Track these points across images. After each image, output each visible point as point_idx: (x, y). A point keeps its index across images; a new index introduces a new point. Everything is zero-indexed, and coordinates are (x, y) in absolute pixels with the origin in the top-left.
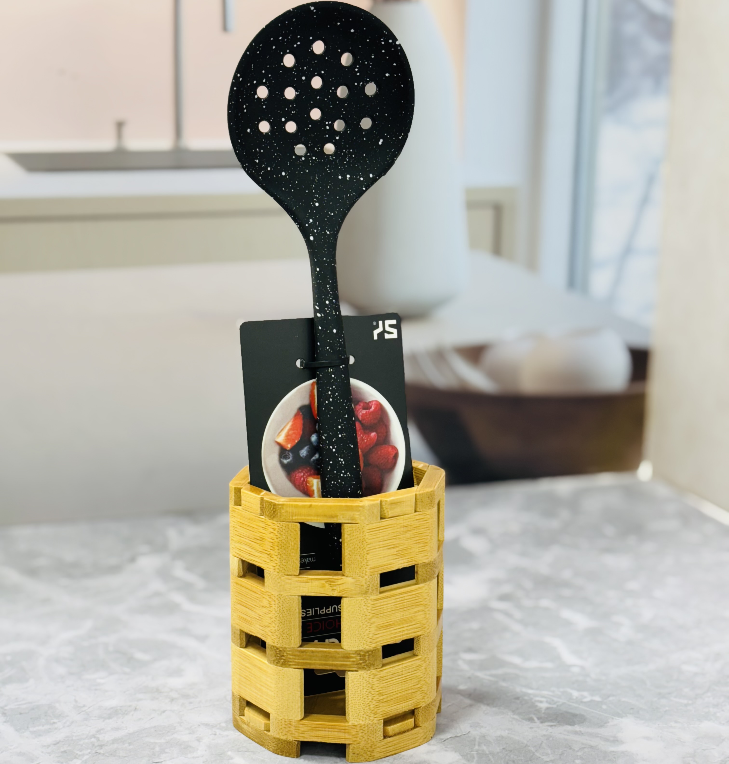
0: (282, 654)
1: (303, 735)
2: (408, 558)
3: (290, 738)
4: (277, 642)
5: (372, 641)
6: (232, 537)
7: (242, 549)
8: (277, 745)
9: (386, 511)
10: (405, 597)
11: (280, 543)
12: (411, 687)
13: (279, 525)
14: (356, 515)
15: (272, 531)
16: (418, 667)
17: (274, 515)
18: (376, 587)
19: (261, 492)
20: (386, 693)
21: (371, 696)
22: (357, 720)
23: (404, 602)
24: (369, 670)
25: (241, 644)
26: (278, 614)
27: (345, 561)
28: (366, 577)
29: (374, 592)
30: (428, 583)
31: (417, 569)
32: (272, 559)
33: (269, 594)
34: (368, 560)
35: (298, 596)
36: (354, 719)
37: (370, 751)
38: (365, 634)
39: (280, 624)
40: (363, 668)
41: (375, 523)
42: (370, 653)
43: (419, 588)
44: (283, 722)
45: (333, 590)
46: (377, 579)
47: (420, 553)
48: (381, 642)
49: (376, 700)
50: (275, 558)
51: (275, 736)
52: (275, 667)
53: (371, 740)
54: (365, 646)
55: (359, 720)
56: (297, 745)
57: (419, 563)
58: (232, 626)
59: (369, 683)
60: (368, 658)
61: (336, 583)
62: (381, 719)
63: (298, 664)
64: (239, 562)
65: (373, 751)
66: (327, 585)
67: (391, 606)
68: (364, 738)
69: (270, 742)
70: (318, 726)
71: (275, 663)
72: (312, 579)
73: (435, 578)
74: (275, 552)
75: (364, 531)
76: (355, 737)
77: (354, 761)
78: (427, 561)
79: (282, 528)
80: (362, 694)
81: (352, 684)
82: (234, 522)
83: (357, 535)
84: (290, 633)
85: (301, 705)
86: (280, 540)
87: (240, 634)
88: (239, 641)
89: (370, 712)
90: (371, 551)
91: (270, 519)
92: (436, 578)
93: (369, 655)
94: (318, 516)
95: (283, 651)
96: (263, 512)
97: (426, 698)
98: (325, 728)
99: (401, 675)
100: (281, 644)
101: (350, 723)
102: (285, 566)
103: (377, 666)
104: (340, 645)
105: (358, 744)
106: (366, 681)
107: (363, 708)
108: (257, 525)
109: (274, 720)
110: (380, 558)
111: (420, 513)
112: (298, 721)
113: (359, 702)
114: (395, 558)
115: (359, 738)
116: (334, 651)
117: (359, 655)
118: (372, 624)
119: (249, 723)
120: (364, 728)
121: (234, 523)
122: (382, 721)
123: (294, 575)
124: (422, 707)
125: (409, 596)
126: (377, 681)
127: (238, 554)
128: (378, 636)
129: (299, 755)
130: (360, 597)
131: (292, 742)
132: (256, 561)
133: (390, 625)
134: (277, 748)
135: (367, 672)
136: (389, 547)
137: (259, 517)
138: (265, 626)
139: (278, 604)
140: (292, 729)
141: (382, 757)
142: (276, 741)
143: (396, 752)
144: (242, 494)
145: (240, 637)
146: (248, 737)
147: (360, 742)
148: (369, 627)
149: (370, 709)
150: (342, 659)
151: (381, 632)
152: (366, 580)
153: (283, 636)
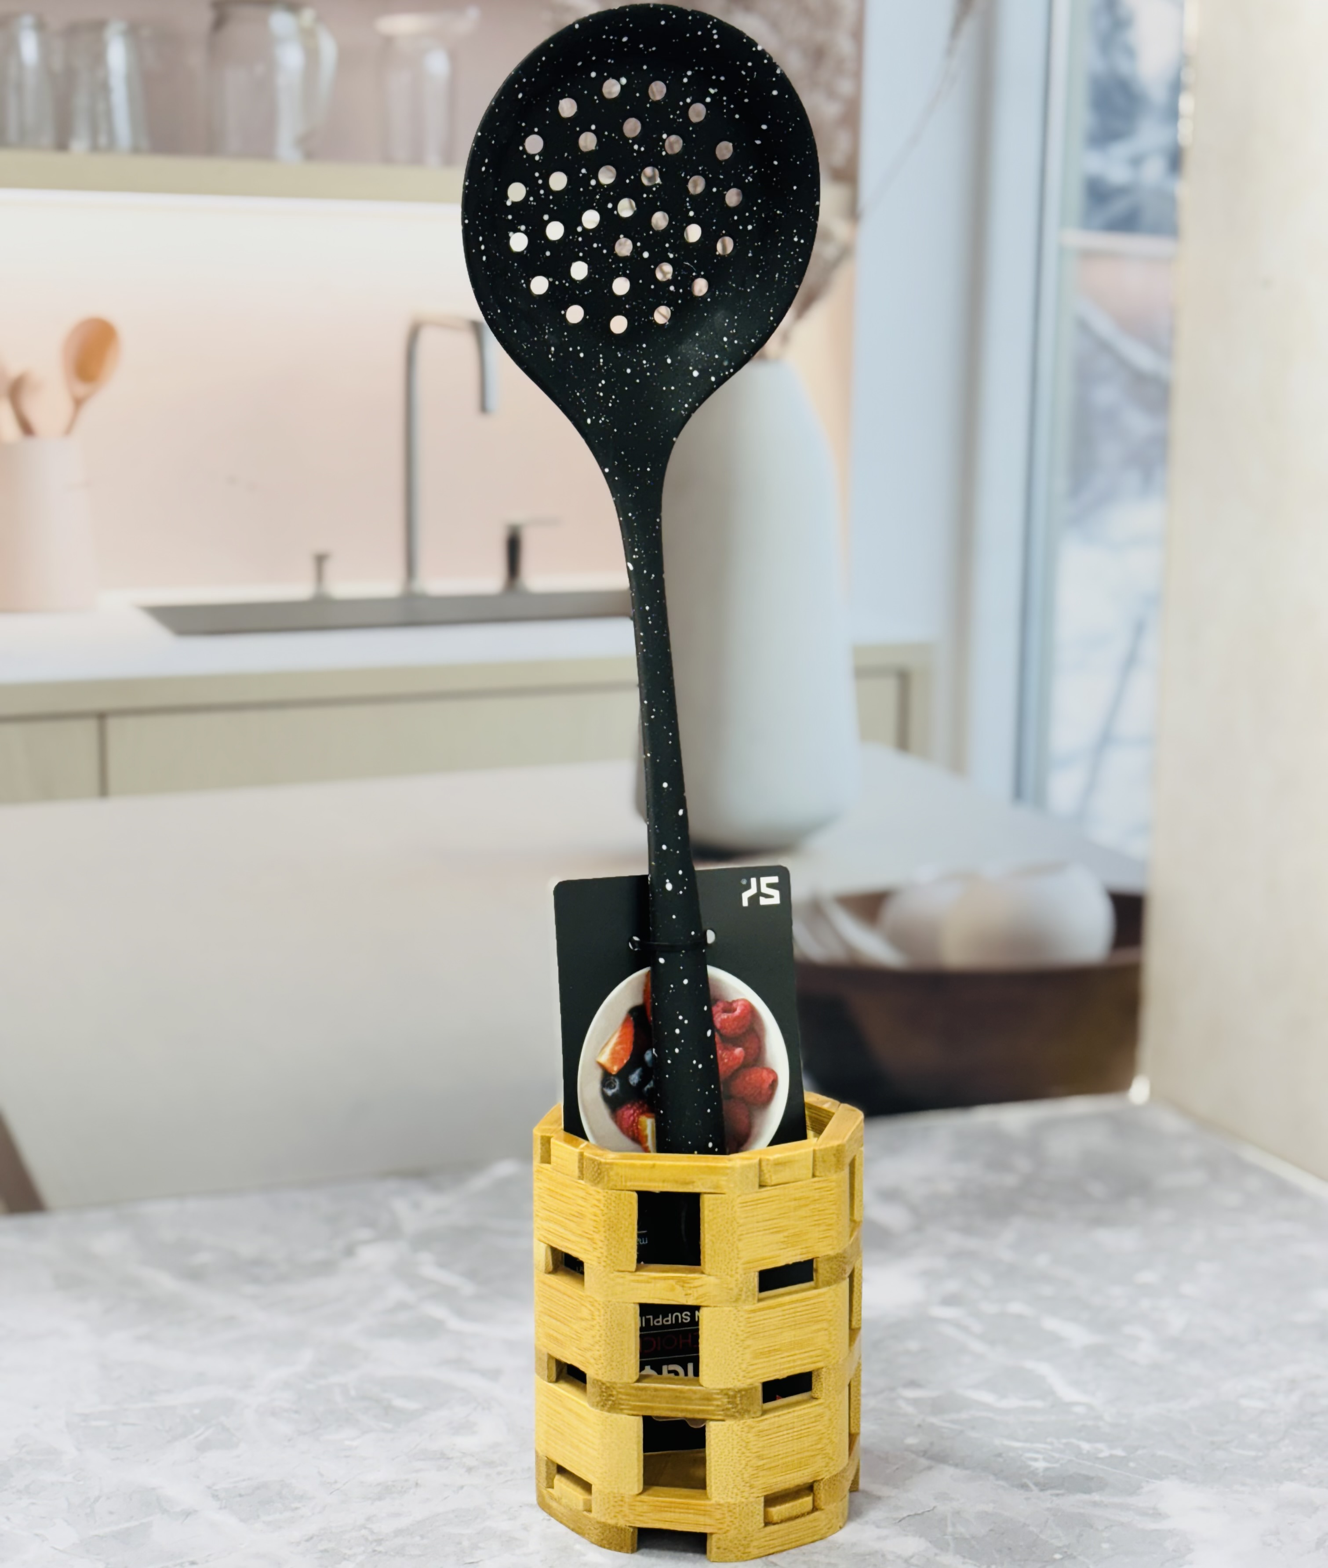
0: (610, 1393)
1: (641, 1518)
2: (802, 1248)
3: (622, 1523)
4: (603, 1374)
5: (746, 1375)
6: (537, 1211)
7: (551, 1230)
8: (603, 1534)
9: (767, 1176)
10: (797, 1307)
11: (608, 1222)
12: (808, 1447)
13: (605, 1194)
14: (723, 1180)
15: (596, 1203)
16: (819, 1417)
17: (598, 1179)
18: (752, 1292)
19: (581, 1143)
20: (769, 1456)
21: (744, 1459)
22: (724, 1496)
23: (798, 1316)
24: (742, 1419)
25: (549, 1377)
26: (604, 1330)
27: (704, 1253)
28: (738, 1276)
29: (750, 1299)
30: (833, 1287)
31: (817, 1265)
32: (595, 1246)
33: (591, 1300)
34: (739, 1249)
35: (634, 1303)
36: (718, 1494)
37: (742, 1545)
38: (736, 1364)
39: (608, 1346)
40: (733, 1416)
41: (750, 1193)
42: (743, 1393)
43: (820, 1295)
44: (611, 1498)
45: (686, 1295)
46: (754, 1279)
47: (821, 1240)
48: (760, 1377)
49: (751, 1467)
50: (600, 1244)
51: (599, 1519)
52: (600, 1412)
53: (744, 1528)
54: (736, 1382)
55: (727, 1496)
56: (633, 1533)
57: (820, 1256)
58: (536, 1348)
59: (742, 1440)
60: (741, 1400)
61: (691, 1285)
62: (760, 1495)
63: (634, 1408)
64: (547, 1250)
65: (748, 1544)
66: (678, 1288)
67: (776, 1321)
68: (733, 1524)
69: (592, 1528)
70: (663, 1504)
71: (599, 1407)
72: (655, 1278)
73: (843, 1279)
74: (601, 1236)
75: (733, 1206)
76: (721, 1523)
77: (719, 1559)
78: (832, 1253)
79: (610, 1199)
80: (732, 1456)
81: (716, 1440)
82: (540, 1189)
83: (723, 1211)
84: (622, 1360)
85: (639, 1469)
86: (607, 1218)
87: (548, 1362)
88: (546, 1372)
89: (743, 1484)
90: (745, 1236)
91: (592, 1186)
92: (848, 1280)
93: (741, 1397)
94: (664, 1181)
95: (612, 1388)
96: (582, 1174)
97: (831, 1464)
98: (675, 1508)
99: (791, 1428)
100: (608, 1377)
101: (713, 1501)
102: (615, 1256)
103: (755, 1413)
104: (698, 1381)
105: (725, 1533)
106: (737, 1437)
107: (732, 1478)
108: (573, 1194)
109: (598, 1494)
110: (759, 1247)
111: (821, 1179)
112: (633, 1496)
113: (726, 1469)
114: (782, 1247)
115: (726, 1525)
116: (689, 1390)
117: (726, 1397)
118: (745, 1348)
119: (561, 1498)
120: (735, 1509)
121: (540, 1191)
122: (762, 1499)
123: (629, 1272)
124: (824, 1480)
125: (803, 1306)
126: (754, 1436)
127: (545, 1237)
128: (755, 1367)
129: (636, 1548)
130: (728, 1307)
131: (625, 1529)
132: (574, 1250)
133: (775, 1350)
134: (602, 1537)
135: (738, 1423)
136: (771, 1231)
137: (577, 1182)
138: (585, 1349)
139: (604, 1315)
140: (623, 1509)
141: (762, 1555)
142: (600, 1527)
143: (786, 1547)
144: (552, 1146)
145: (548, 1365)
146: (559, 1520)
147: (728, 1531)
148: (742, 1353)
149: (742, 1480)
150: (700, 1402)
151: (760, 1360)
152: (737, 1281)
153: (611, 1365)
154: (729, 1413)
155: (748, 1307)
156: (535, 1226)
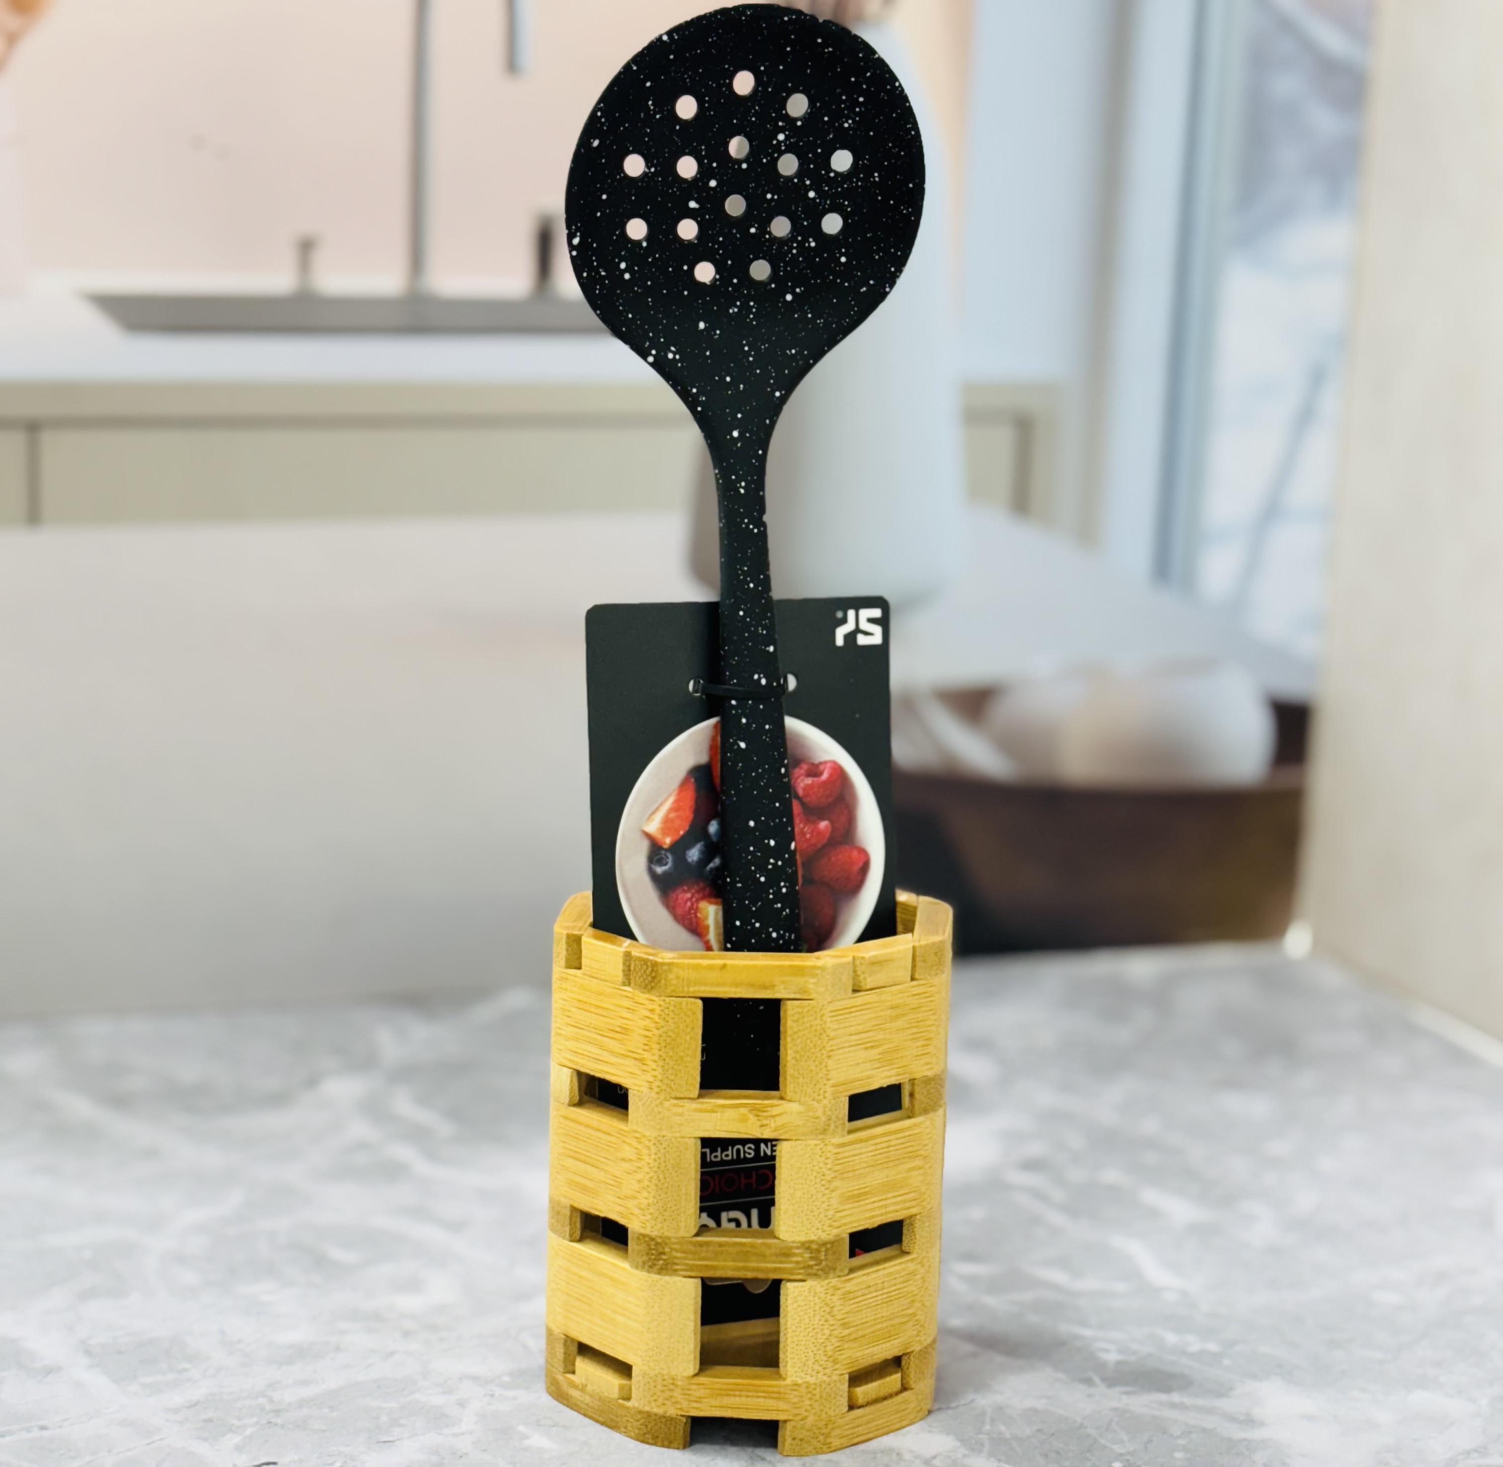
0: (661, 1250)
1: (697, 1404)
2: (899, 1068)
3: (672, 1412)
4: (652, 1227)
5: (833, 1223)
6: (559, 1029)
7: (580, 1051)
8: (646, 1426)
9: (861, 978)
10: (890, 1141)
11: (664, 1038)
12: (898, 1312)
13: (662, 1003)
14: (811, 983)
15: (648, 1014)
16: (911, 1275)
17: (653, 984)
18: (841, 1122)
19: (622, 942)
20: (855, 1324)
21: (827, 1328)
22: (802, 1375)
23: (890, 1151)
24: (826, 1278)
25: (571, 1236)
26: (656, 1172)
27: (785, 1072)
28: (825, 1102)
29: (839, 1130)
30: (931, 1115)
31: (912, 1089)
32: (645, 1067)
33: (638, 1135)
34: (829, 1068)
35: (695, 1138)
36: (795, 1372)
37: (823, 1434)
38: (822, 1210)
39: (660, 1192)
40: (815, 1275)
41: (844, 999)
42: (829, 1246)
43: (915, 1125)
44: (659, 1381)
45: (762, 1126)
46: (844, 1105)
47: (918, 1058)
48: (847, 1227)
49: (837, 1337)
50: (653, 1065)
51: (641, 1408)
52: (647, 1274)
53: (826, 1413)
54: (820, 1231)
55: (806, 1374)
56: (685, 1423)
57: (917, 1077)
58: (551, 1201)
59: (826, 1304)
60: (826, 1255)
61: (768, 1114)
62: (844, 1372)
63: (691, 1268)
64: (572, 1077)
65: (830, 1433)
66: (752, 1118)
67: (868, 1157)
68: (814, 1408)
69: (632, 1419)
70: (725, 1387)
71: (646, 1267)
72: (723, 1106)
74: (653, 1055)
75: (823, 1015)
76: (797, 1408)
77: (794, 1453)
78: (930, 1074)
79: (668, 1008)
80: (813, 1325)
81: (795, 1305)
82: (565, 1000)
83: (810, 1021)
84: (678, 1209)
85: (695, 1349)
86: (663, 1032)
87: (571, 1217)
88: (567, 1229)
90: (836, 1052)
91: (643, 993)
93: (827, 1250)
94: (737, 985)
95: (663, 1244)
96: (629, 979)
97: (922, 1333)
98: (743, 1390)
99: (880, 1290)
100: (659, 1230)
101: (788, 1381)
102: (672, 1080)
103: (841, 1270)
104: (770, 1232)
105: (802, 1420)
106: (820, 1300)
107: (812, 1351)
108: (614, 1004)
109: (641, 1378)
110: (851, 1066)
111: (921, 982)
112: (688, 1377)
113: (806, 1340)
114: (876, 1066)
115: (803, 1409)
116: (762, 1244)
117: (809, 1251)
118: (833, 1191)
119: (586, 1385)
120: (815, 1389)
121: (564, 1002)
122: (847, 1377)
123: (689, 1098)
124: (914, 1353)
125: (897, 1139)
126: (841, 1299)
127: (571, 1060)
128: (842, 1214)
129: (688, 1444)
130: (814, 1139)
131: (676, 1418)
132: (612, 1074)
133: (865, 1194)
134: (645, 1431)
135: (821, 1282)
136: (866, 1045)
137: (621, 989)
138: (626, 1197)
139: (656, 1154)
140: (675, 1394)
141: (845, 1445)
142: (644, 1418)
143: (870, 1435)
144: (582, 946)
145: (571, 1220)
146: (582, 1413)
147: (805, 1418)
148: (829, 1196)
149: (825, 1353)
150: (774, 1258)
151: (849, 1206)
152: (825, 1107)
153: (663, 1216)
154: (810, 1271)
155: (837, 1140)
156: (554, 1047)
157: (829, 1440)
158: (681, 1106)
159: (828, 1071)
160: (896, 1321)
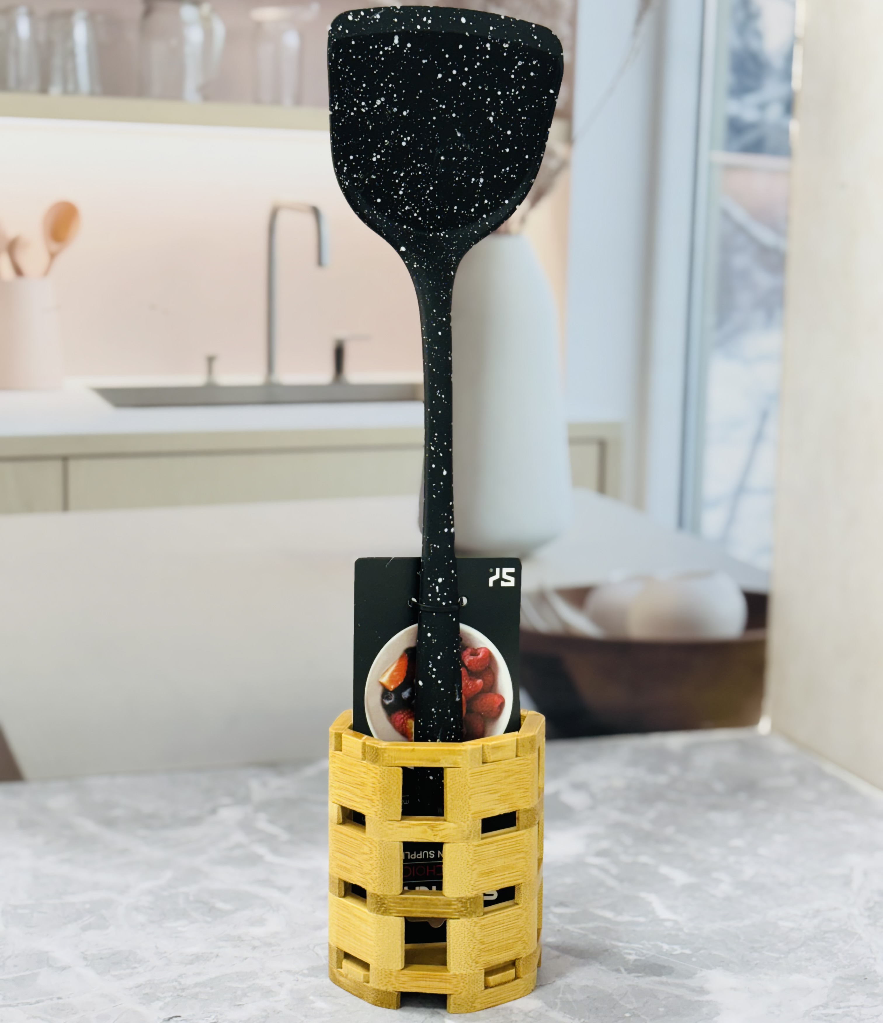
0: (383, 902)
1: (403, 985)
2: (509, 804)
3: (390, 989)
4: (378, 890)
5: (473, 888)
6: (332, 783)
7: (342, 795)
8: (377, 997)
9: (487, 756)
10: (506, 843)
11: (382, 788)
12: (512, 936)
13: (381, 769)
14: (459, 759)
15: (374, 775)
16: (519, 916)
17: (376, 759)
18: (477, 833)
19: (363, 736)
20: (487, 942)
21: (472, 945)
22: (459, 969)
23: (506, 849)
24: (471, 918)
25: (339, 894)
26: (379, 860)
27: (447, 807)
28: (468, 822)
29: (476, 838)
30: (529, 829)
31: (518, 816)
32: (373, 804)
33: (370, 840)
34: (470, 804)
35: (400, 842)
36: (455, 968)
37: (471, 1002)
38: (467, 881)
39: (382, 871)
40: (465, 916)
41: (477, 767)
42: (472, 900)
43: (520, 835)
44: (383, 972)
45: (434, 835)
46: (479, 824)
47: (521, 799)
48: (481, 891)
49: (477, 949)
50: (377, 803)
51: (374, 987)
52: (376, 915)
53: (472, 990)
54: (467, 893)
55: (461, 969)
56: (397, 995)
57: (520, 809)
58: (330, 875)
59: (471, 931)
60: (470, 905)
61: (438, 829)
62: (482, 968)
63: (399, 912)
64: (338, 808)
65: (475, 1001)
66: (429, 830)
67: (493, 852)
68: (465, 988)
69: (370, 994)
70: (419, 976)
71: (376, 911)
72: (414, 825)
73: (536, 825)
74: (377, 797)
75: (466, 776)
76: (456, 987)
77: (455, 1012)
78: (528, 807)
79: (384, 772)
80: (464, 943)
81: (454, 932)
82: (334, 768)
83: (459, 779)
84: (391, 880)
85: (402, 955)
86: (381, 785)
87: (339, 883)
88: (337, 890)
89: (471, 961)
90: (473, 796)
91: (372, 764)
93: (471, 902)
94: (420, 760)
95: (384, 899)
96: (365, 757)
97: (527, 948)
98: (426, 978)
99: (502, 924)
100: (382, 891)
101: (452, 973)
102: (387, 811)
103: (479, 913)
104: (442, 893)
105: (459, 994)
106: (467, 930)
107: (464, 957)
108: (358, 770)
109: (374, 971)
110: (483, 803)
111: (521, 758)
112: (398, 971)
113: (460, 951)
114: (496, 803)
115: (459, 988)
116: (436, 899)
117: (461, 903)
118: (474, 870)
119: (348, 975)
120: (466, 977)
122: (483, 971)
123: (396, 821)
124: (522, 958)
125: (510, 842)
126: (478, 929)
127: (338, 800)
128: (479, 883)
129: (399, 1007)
130: (462, 843)
131: (392, 993)
132: (357, 807)
133: (492, 872)
134: (376, 1000)
135: (468, 920)
136: (490, 792)
137: (362, 763)
138: (366, 874)
139: (379, 850)
140: (392, 980)
141: (483, 1008)
142: (376, 992)
143: (497, 1003)
144: (343, 739)
145: (339, 886)
146: (346, 989)
147: (461, 992)
148: (471, 873)
149: (471, 958)
150: (443, 907)
151: (483, 878)
152: (468, 825)
153: (384, 883)
155: (476, 843)
156: (330, 793)
157: (474, 1005)
158: (392, 825)
159: (469, 806)
160: (510, 941)
